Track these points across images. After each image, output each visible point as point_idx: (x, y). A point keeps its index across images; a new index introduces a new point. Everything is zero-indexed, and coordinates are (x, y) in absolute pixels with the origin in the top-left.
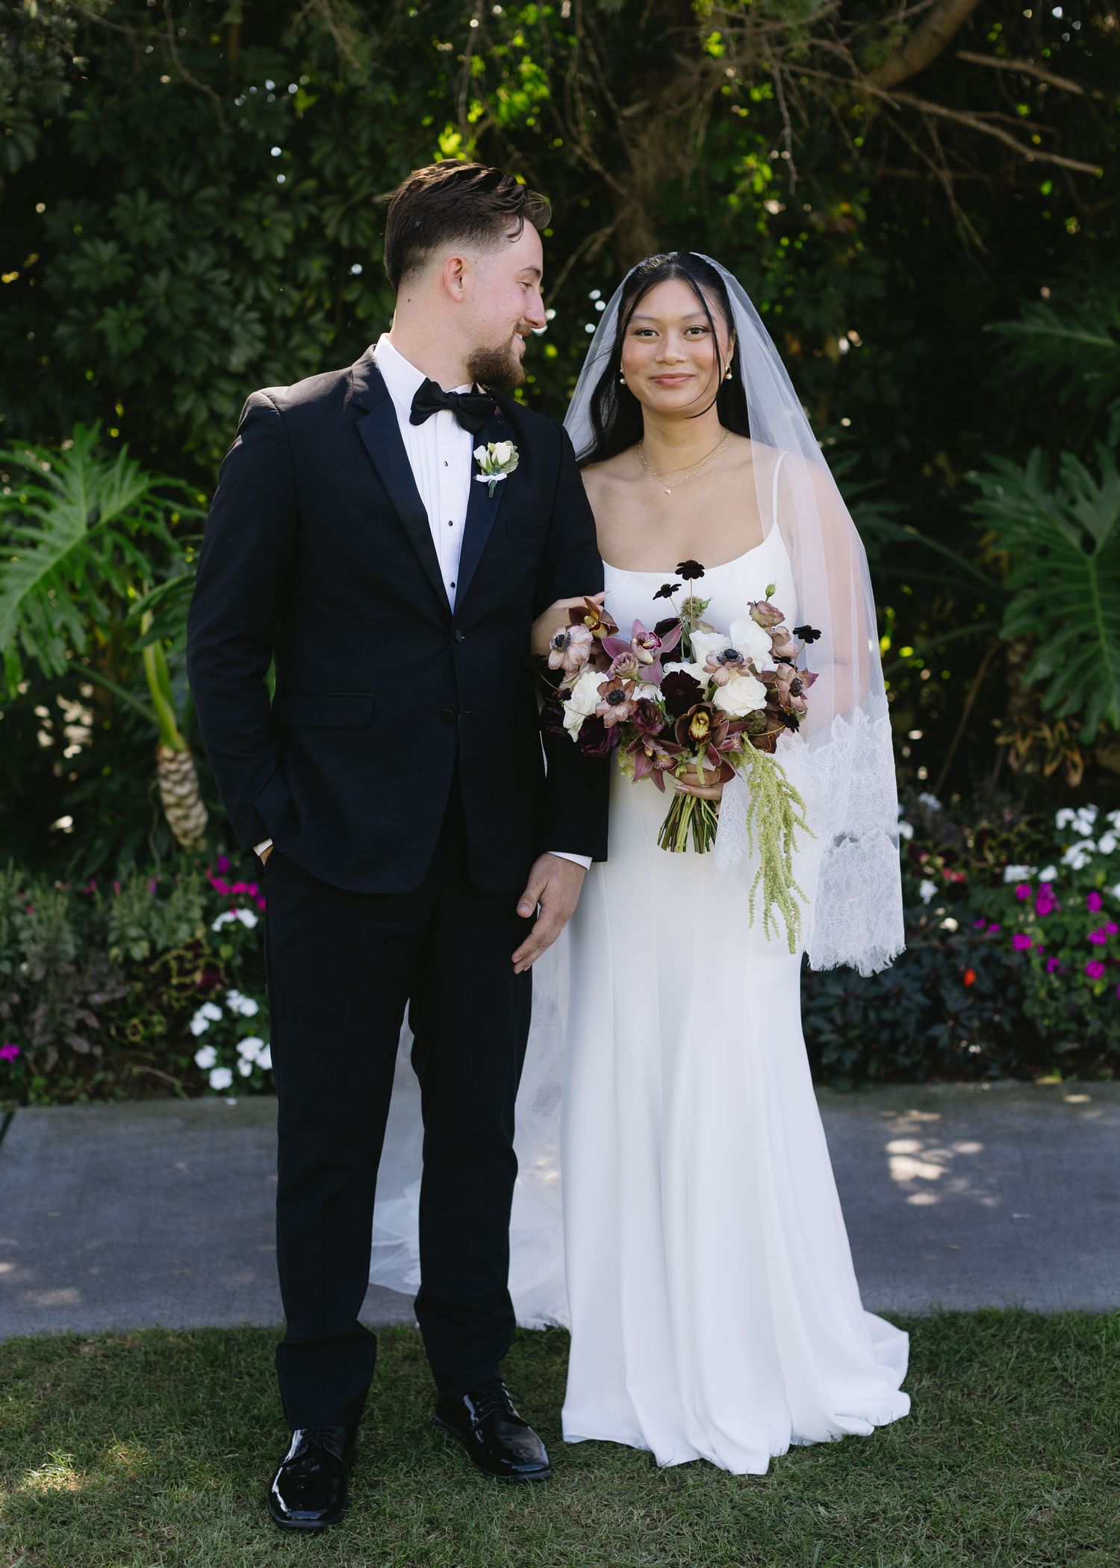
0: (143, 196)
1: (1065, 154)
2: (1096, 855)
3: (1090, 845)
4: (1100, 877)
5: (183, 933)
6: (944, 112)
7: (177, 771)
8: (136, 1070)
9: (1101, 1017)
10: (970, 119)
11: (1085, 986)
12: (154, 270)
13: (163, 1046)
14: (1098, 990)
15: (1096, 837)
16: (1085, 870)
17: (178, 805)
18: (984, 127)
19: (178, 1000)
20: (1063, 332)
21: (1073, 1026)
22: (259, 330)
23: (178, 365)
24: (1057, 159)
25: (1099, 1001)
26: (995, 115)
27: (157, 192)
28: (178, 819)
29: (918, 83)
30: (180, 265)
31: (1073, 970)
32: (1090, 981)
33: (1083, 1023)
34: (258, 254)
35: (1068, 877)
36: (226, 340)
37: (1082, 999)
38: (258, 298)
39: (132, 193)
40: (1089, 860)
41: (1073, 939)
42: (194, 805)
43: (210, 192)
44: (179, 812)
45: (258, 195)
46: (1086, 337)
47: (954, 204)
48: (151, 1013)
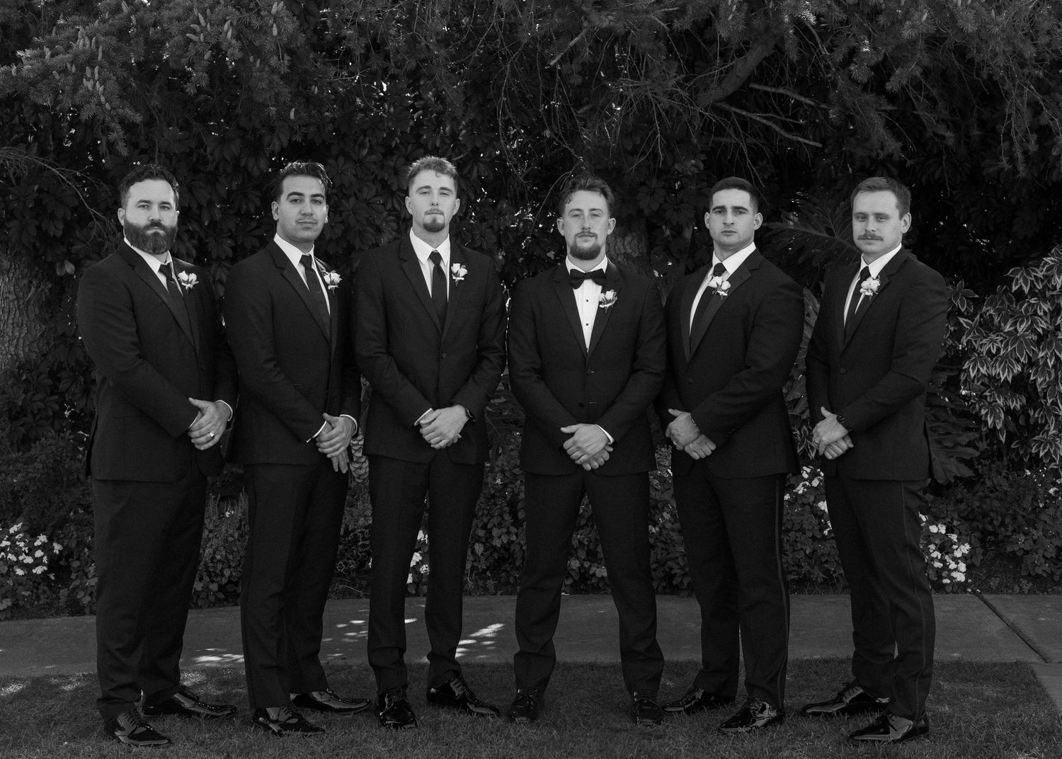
0: (341, 160)
1: (805, 137)
2: (810, 488)
3: (807, 483)
4: (812, 499)
5: (362, 521)
6: (744, 113)
7: (356, 445)
8: (341, 586)
9: (809, 564)
10: (757, 117)
11: (802, 549)
12: (347, 197)
13: (354, 575)
14: (807, 552)
15: (810, 480)
16: (803, 495)
17: (357, 462)
18: (764, 121)
19: (361, 552)
20: (804, 230)
21: (796, 568)
22: (394, 225)
23: (357, 244)
24: (800, 139)
25: (809, 557)
26: (771, 115)
27: (347, 157)
28: (357, 468)
29: (730, 99)
30: (358, 194)
31: (796, 541)
32: (803, 547)
33: (800, 566)
34: (394, 188)
35: (796, 497)
36: (379, 230)
37: (801, 555)
38: (395, 209)
39: (336, 159)
40: (805, 490)
41: (797, 527)
42: (365, 462)
43: (373, 157)
44: (357, 466)
45: (394, 158)
46: (815, 232)
47: (748, 161)
48: (348, 559)
